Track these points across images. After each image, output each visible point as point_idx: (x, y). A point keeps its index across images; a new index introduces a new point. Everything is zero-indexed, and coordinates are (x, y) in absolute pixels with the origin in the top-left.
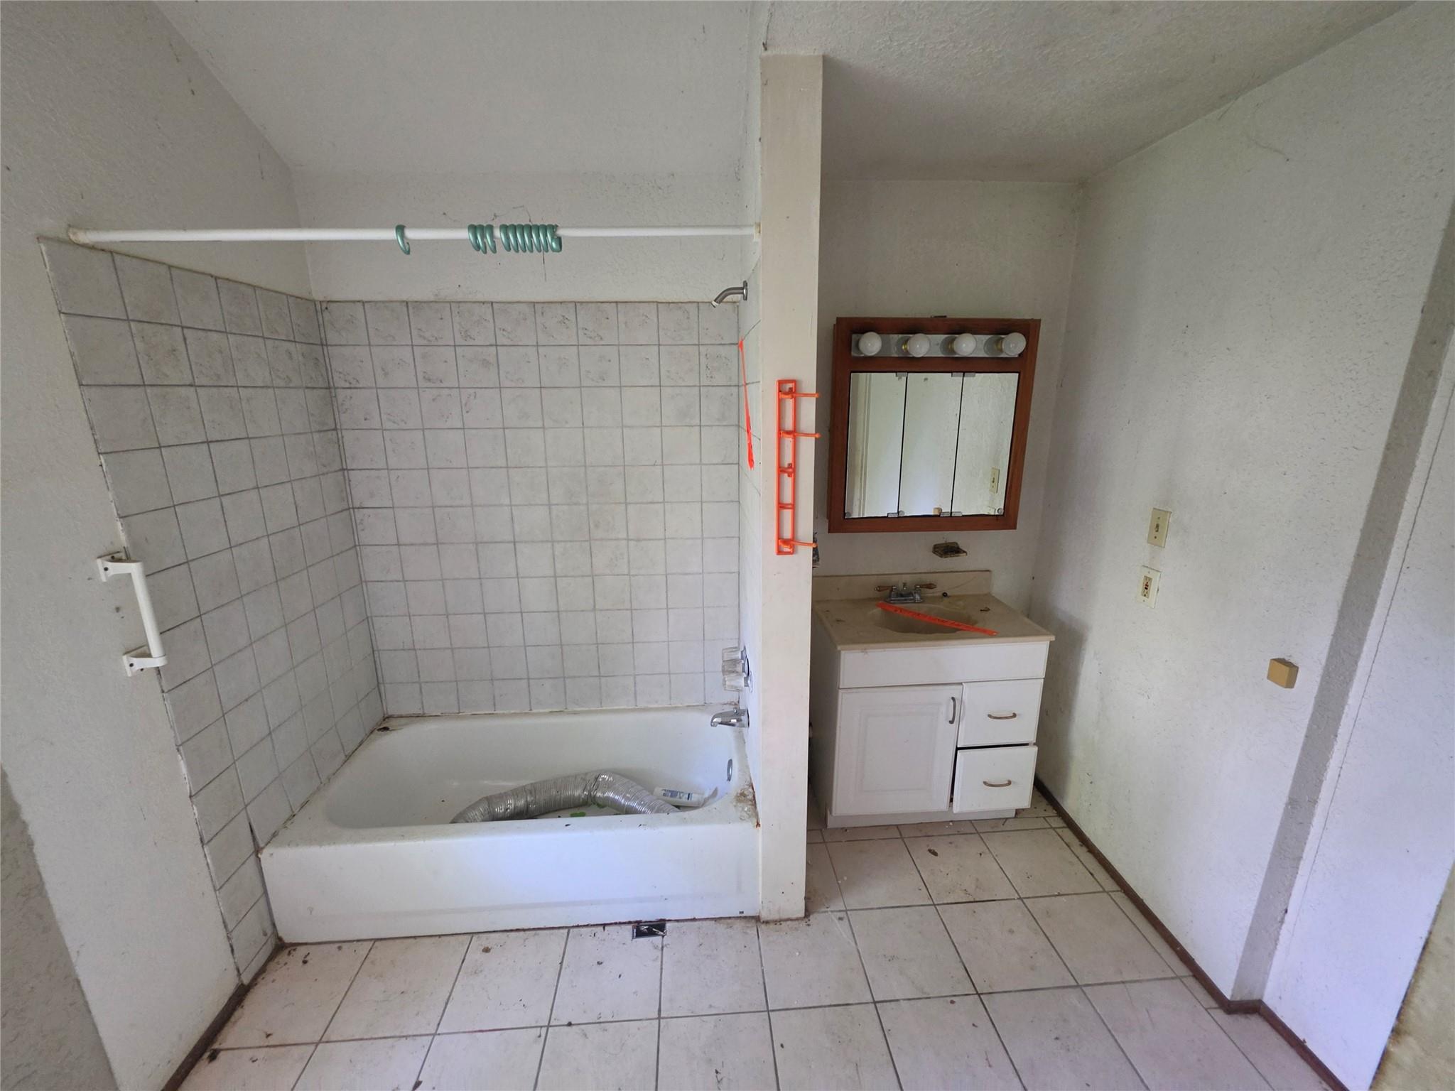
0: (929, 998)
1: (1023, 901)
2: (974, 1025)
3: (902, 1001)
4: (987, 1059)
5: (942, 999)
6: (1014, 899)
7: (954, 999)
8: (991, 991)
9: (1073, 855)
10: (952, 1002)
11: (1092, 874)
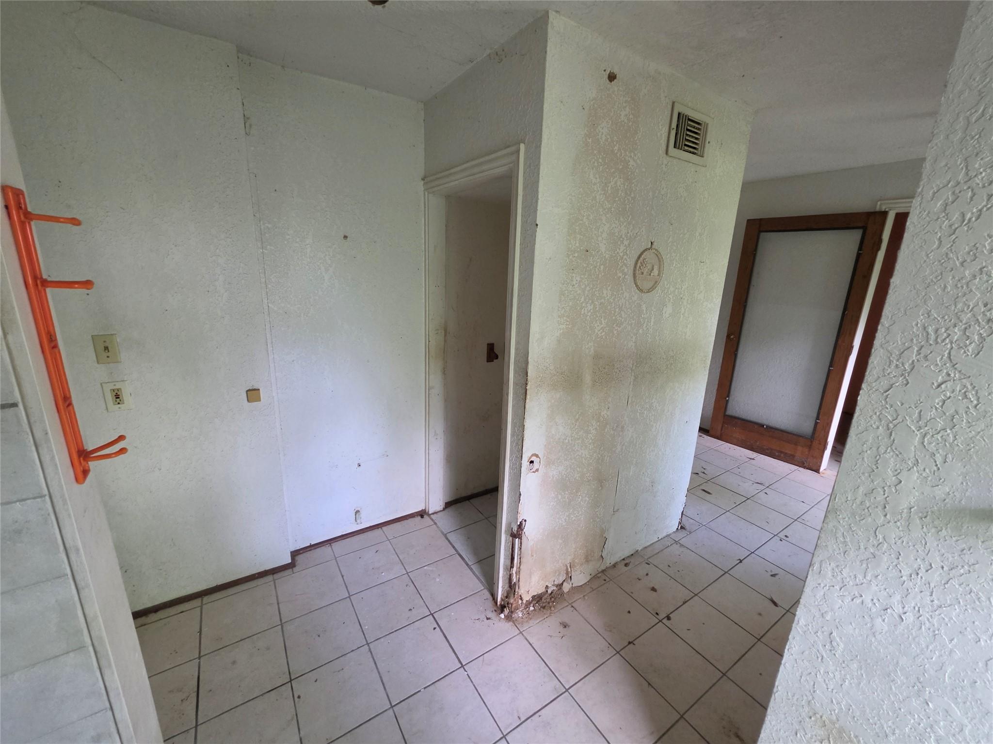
0: (297, 715)
1: (202, 656)
2: (316, 681)
3: (301, 735)
4: (339, 671)
5: (297, 706)
6: (199, 662)
7: (296, 696)
8: (288, 673)
9: (158, 622)
10: (299, 697)
11: (182, 612)
